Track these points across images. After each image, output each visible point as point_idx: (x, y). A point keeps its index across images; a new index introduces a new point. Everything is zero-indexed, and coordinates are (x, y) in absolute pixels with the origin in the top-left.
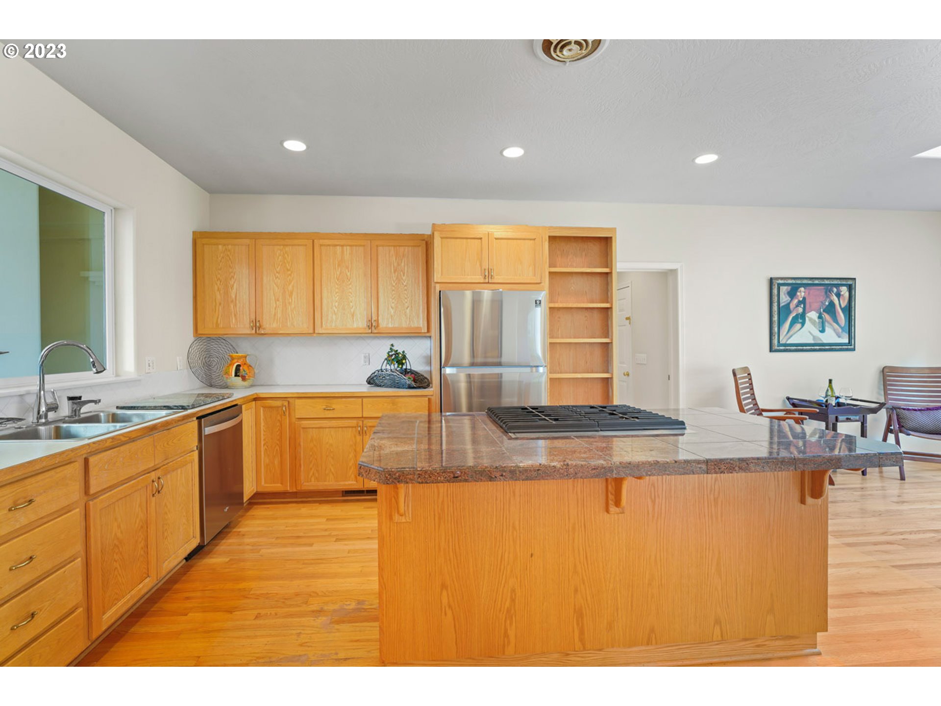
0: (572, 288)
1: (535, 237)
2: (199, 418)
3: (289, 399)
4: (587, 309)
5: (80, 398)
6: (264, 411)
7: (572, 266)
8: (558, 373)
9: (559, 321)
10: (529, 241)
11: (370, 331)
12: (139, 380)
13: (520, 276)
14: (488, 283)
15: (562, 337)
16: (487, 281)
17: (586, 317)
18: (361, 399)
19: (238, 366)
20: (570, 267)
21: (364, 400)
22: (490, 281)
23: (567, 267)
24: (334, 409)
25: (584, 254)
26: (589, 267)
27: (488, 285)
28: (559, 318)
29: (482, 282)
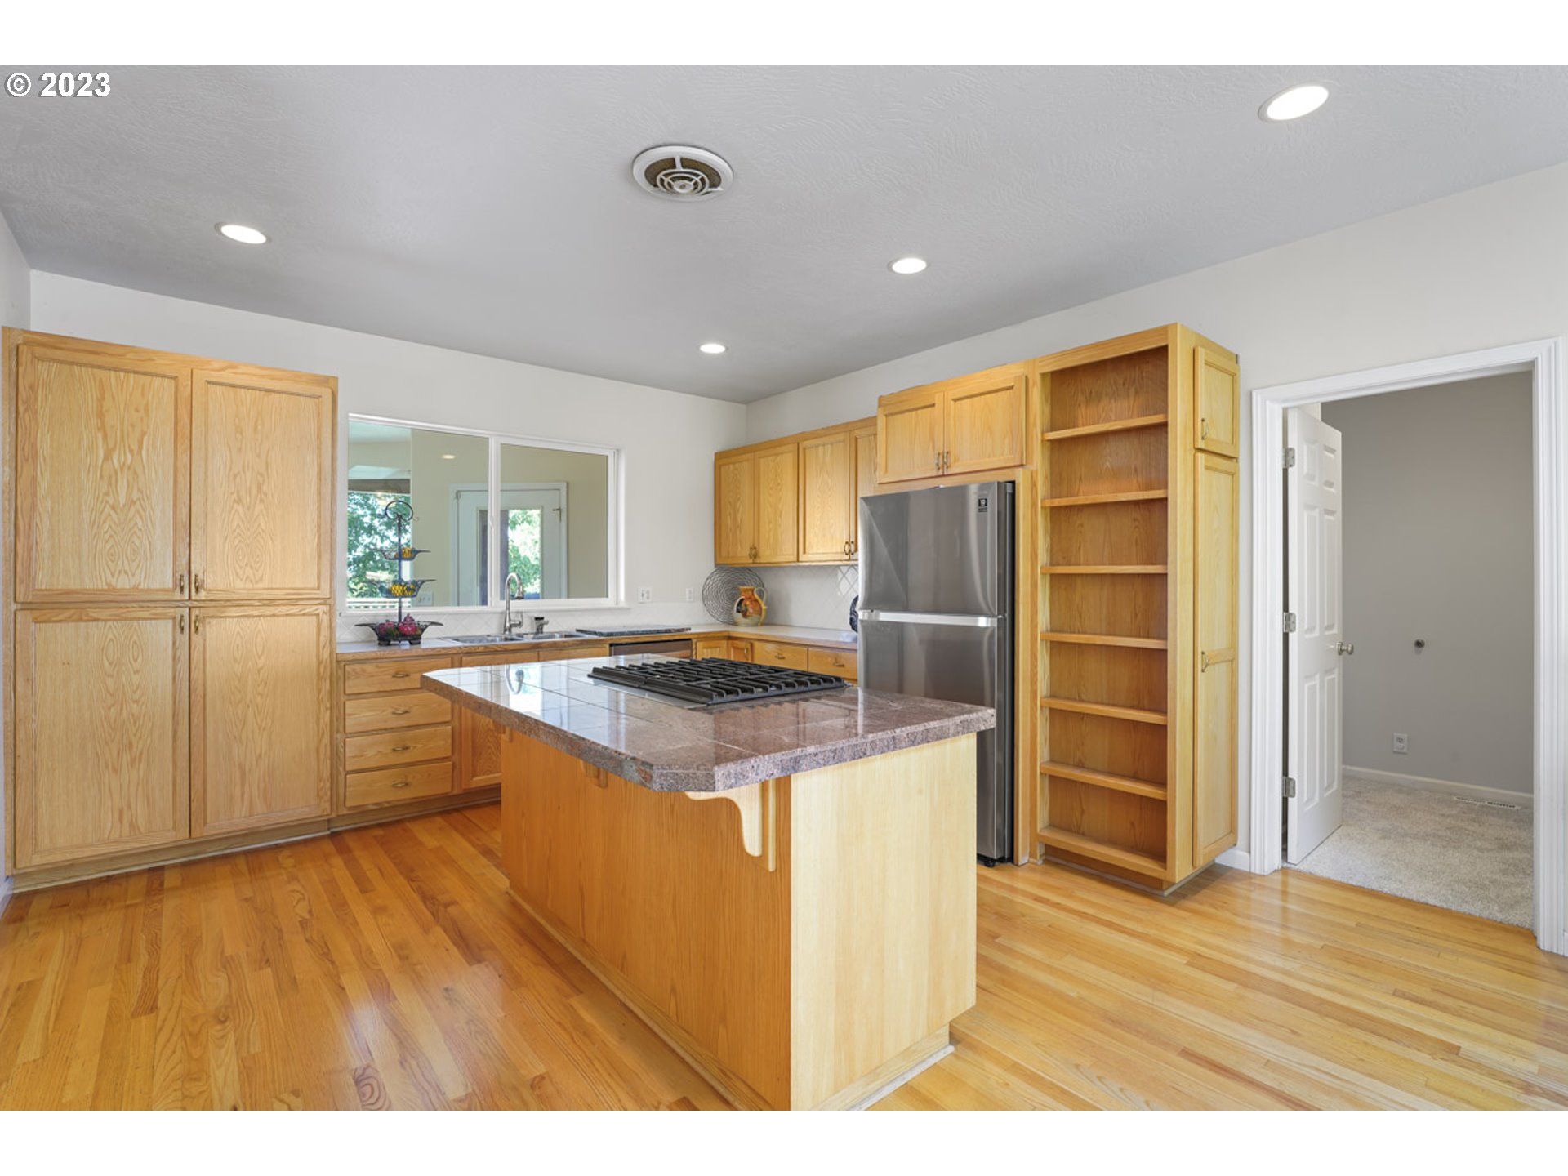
0: (1108, 464)
1: (1012, 384)
2: (611, 645)
3: (752, 641)
4: (1137, 503)
5: (542, 618)
6: (734, 653)
7: (1108, 420)
8: (1079, 633)
9: (1080, 532)
10: (1003, 393)
11: (847, 557)
12: (629, 609)
13: (989, 457)
14: (943, 476)
15: (1087, 564)
16: (940, 473)
17: (1135, 520)
18: (806, 649)
19: (742, 600)
20: (1103, 422)
21: (810, 649)
22: (945, 473)
23: (1098, 423)
24: (784, 658)
25: (1132, 390)
26: (1143, 416)
27: (943, 479)
28: (1082, 525)
29: (934, 475)
